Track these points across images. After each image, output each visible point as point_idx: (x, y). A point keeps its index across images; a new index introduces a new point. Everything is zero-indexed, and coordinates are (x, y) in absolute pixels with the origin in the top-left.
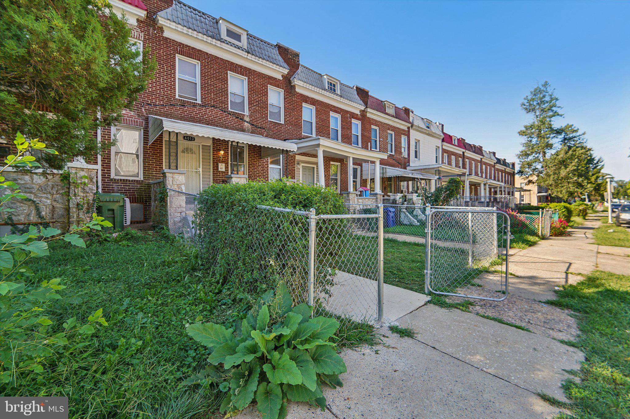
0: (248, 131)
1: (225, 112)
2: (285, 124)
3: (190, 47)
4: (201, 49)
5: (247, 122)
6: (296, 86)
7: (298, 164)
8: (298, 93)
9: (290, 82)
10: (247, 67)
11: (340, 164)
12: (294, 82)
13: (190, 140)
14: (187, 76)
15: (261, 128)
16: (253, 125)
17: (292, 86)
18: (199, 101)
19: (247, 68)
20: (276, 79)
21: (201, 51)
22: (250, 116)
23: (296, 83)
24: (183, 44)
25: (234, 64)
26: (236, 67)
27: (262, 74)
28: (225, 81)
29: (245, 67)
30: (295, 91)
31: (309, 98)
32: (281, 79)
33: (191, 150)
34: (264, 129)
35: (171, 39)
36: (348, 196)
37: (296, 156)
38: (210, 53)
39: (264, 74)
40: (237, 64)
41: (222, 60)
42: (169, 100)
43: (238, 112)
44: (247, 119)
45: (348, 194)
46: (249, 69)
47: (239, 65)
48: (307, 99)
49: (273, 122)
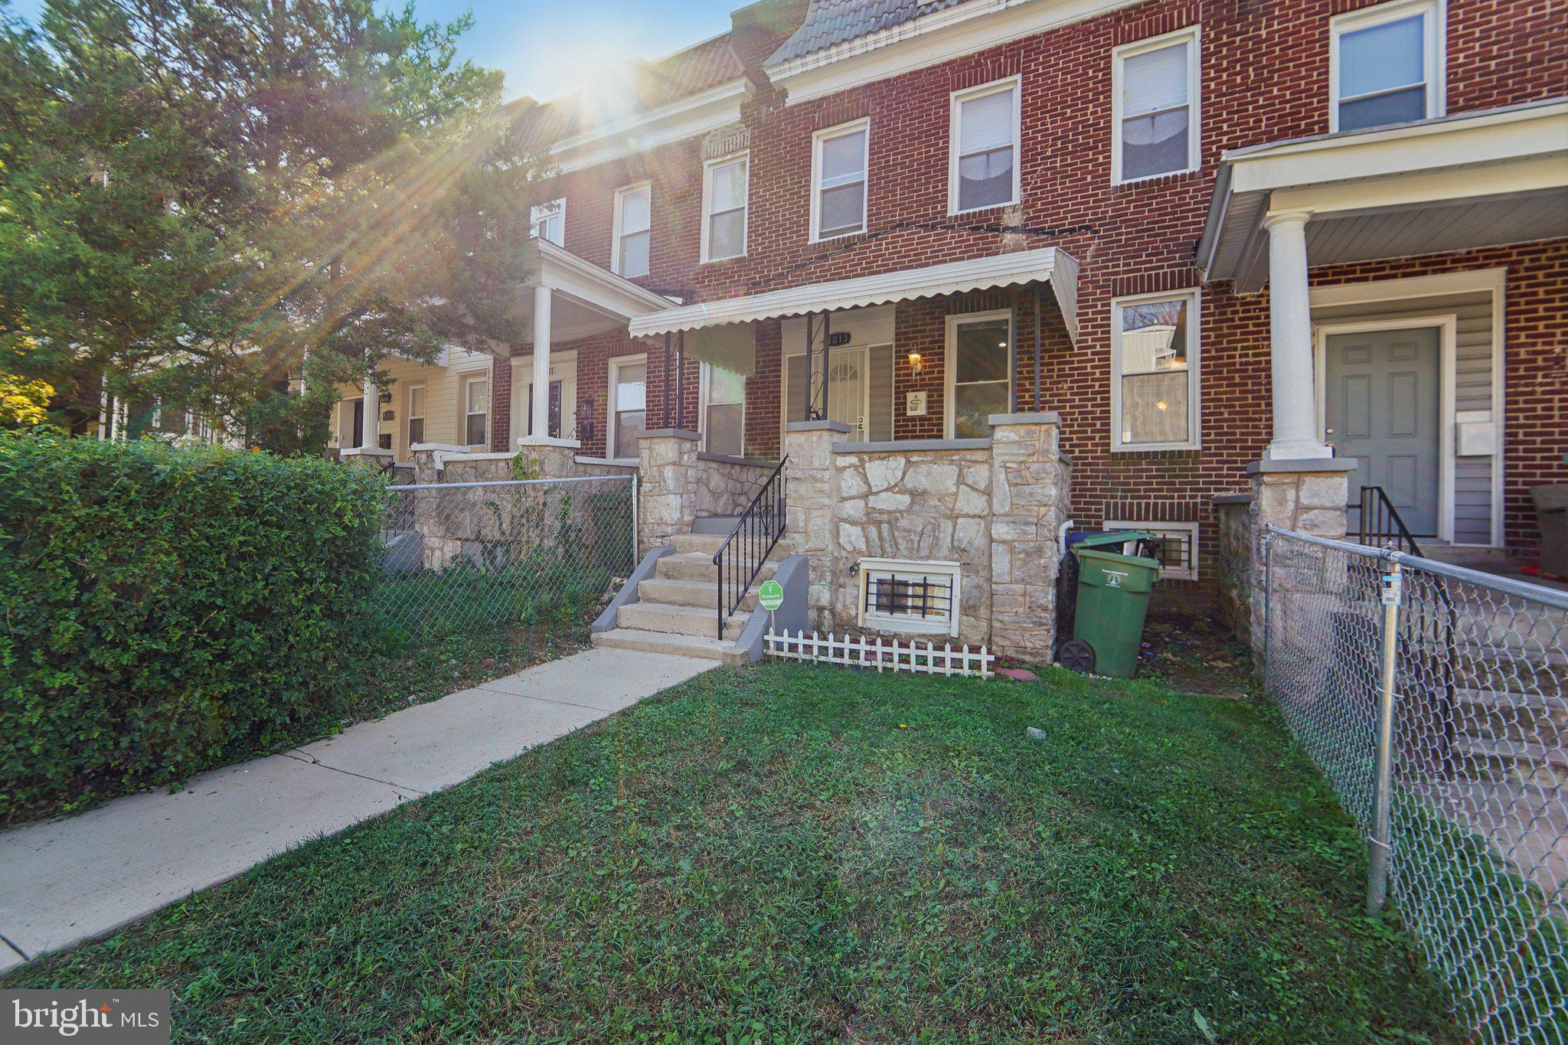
1: (934, 227)
3: (844, 93)
4: (870, 81)
5: (1014, 230)
10: (1019, 38)
13: (838, 343)
14: (843, 175)
15: (1071, 231)
16: (1036, 231)
18: (863, 229)
19: (1020, 42)
21: (872, 85)
22: (1026, 205)
24: (828, 99)
25: (974, 56)
26: (977, 64)
27: (1085, 22)
28: (939, 129)
29: (1014, 43)
33: (848, 369)
34: (1088, 228)
35: (801, 105)
38: (894, 75)
39: (1091, 21)
40: (982, 54)
41: (932, 70)
43: (977, 210)
44: (1014, 221)
46: (1028, 39)
47: (992, 50)
49: (1137, 185)
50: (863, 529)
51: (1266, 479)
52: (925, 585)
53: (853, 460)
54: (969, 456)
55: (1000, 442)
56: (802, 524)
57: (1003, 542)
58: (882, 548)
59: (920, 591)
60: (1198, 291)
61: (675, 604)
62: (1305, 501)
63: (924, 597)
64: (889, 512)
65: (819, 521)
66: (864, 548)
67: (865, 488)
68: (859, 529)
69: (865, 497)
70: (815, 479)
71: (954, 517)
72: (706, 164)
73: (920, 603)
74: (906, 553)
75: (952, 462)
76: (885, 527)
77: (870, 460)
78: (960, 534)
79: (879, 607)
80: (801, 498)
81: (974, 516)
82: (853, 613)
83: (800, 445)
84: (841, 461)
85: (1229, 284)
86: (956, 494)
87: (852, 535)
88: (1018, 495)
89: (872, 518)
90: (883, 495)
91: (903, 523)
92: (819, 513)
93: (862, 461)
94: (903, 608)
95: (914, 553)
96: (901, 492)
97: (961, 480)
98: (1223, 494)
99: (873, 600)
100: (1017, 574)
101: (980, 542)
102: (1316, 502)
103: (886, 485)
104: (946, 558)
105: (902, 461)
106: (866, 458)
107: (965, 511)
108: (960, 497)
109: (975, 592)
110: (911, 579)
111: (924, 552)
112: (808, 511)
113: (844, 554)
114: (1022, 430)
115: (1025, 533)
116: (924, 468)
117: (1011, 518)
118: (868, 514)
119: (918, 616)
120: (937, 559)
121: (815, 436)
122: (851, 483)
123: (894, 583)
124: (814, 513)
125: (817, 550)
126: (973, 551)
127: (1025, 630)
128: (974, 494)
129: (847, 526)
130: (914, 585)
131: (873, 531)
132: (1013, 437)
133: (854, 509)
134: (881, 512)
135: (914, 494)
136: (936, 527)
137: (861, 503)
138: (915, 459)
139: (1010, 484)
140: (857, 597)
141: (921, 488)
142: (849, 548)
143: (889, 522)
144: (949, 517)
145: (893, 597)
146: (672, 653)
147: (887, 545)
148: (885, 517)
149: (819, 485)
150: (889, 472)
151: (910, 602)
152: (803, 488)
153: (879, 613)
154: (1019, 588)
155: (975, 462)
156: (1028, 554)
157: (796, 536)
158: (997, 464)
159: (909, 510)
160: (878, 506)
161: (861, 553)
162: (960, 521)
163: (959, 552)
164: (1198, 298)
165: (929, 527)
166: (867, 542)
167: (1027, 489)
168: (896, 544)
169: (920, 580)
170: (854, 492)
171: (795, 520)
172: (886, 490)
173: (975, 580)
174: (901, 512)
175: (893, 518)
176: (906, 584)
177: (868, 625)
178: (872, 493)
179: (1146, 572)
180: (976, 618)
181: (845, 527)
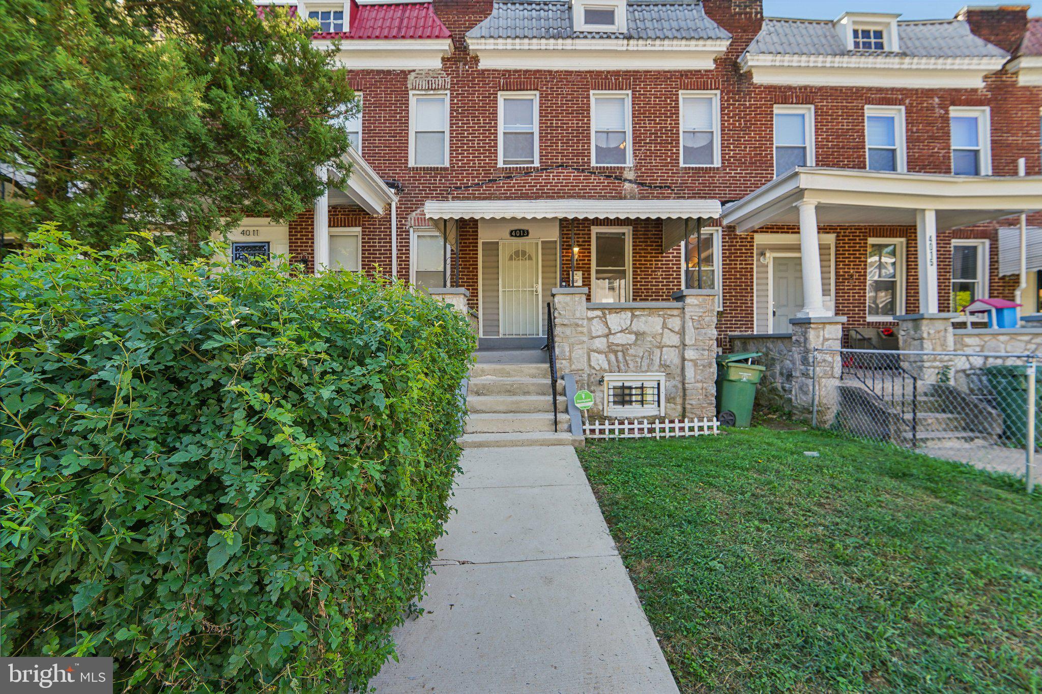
0: (633, 198)
1: (583, 171)
2: (724, 167)
3: (520, 71)
4: (540, 68)
5: (630, 181)
6: (753, 70)
7: (763, 254)
8: (760, 87)
9: (736, 66)
10: (629, 69)
11: (903, 240)
12: (746, 63)
13: (520, 236)
14: (518, 125)
15: (661, 187)
16: (642, 184)
17: (741, 75)
18: (537, 164)
19: (630, 72)
20: (700, 71)
21: (541, 71)
22: (637, 168)
23: (750, 63)
24: (509, 71)
25: (603, 72)
26: (606, 78)
27: (665, 72)
28: (585, 111)
29: (627, 71)
30: (752, 84)
31: (795, 88)
32: (712, 66)
33: (524, 253)
34: (669, 187)
35: (489, 70)
36: (917, 328)
37: (756, 236)
38: (556, 69)
39: (668, 72)
40: (608, 72)
41: (579, 73)
42: (487, 173)
43: (609, 165)
44: (630, 175)
45: (915, 320)
46: (634, 71)
47: (614, 72)
48: (784, 95)
49: (693, 168)
50: (606, 356)
51: (812, 326)
52: (642, 388)
53: (599, 313)
54: (669, 312)
55: (689, 305)
56: (568, 354)
57: (691, 360)
58: (618, 367)
59: (639, 391)
60: (720, 229)
61: (500, 412)
62: (827, 336)
63: (642, 395)
64: (623, 345)
65: (580, 352)
66: (607, 368)
67: (607, 331)
68: (604, 356)
69: (607, 336)
70: (577, 325)
71: (661, 347)
72: (411, 93)
73: (639, 398)
74: (634, 369)
75: (659, 316)
76: (620, 354)
77: (610, 313)
78: (665, 357)
79: (615, 403)
80: (567, 337)
81: (672, 347)
82: (601, 408)
83: (566, 303)
84: (591, 314)
85: (734, 227)
86: (662, 334)
87: (599, 361)
88: (698, 334)
89: (612, 349)
90: (619, 334)
91: (631, 351)
92: (580, 346)
93: (604, 314)
94: (630, 402)
95: (639, 369)
96: (630, 333)
97: (664, 326)
98: (733, 333)
99: (611, 399)
100: (699, 378)
101: (677, 361)
102: (830, 336)
103: (620, 329)
104: (657, 371)
105: (629, 314)
106: (607, 312)
107: (668, 343)
108: (665, 335)
109: (674, 390)
110: (634, 385)
111: (644, 368)
112: (572, 346)
113: (594, 372)
114: (701, 298)
115: (703, 355)
116: (643, 319)
117: (696, 347)
118: (608, 347)
119: (639, 406)
120: (652, 372)
121: (577, 298)
122: (598, 328)
123: (623, 388)
124: (577, 347)
125: (578, 370)
126: (672, 366)
127: (703, 408)
128: (672, 334)
129: (596, 354)
130: (636, 388)
131: (612, 357)
132: (696, 302)
133: (600, 344)
134: (617, 345)
135: (637, 334)
136: (651, 353)
137: (604, 340)
138: (637, 313)
139: (695, 328)
140: (603, 398)
141: (641, 331)
142: (598, 368)
143: (622, 351)
144: (658, 347)
145: (623, 396)
146: (531, 445)
147: (621, 365)
148: (620, 348)
149: (580, 329)
150: (622, 321)
151: (634, 398)
152: (568, 331)
153: (616, 407)
154: (699, 385)
155: (673, 315)
156: (704, 366)
157: (563, 361)
158: (687, 317)
159: (635, 344)
160: (615, 342)
161: (605, 371)
162: (664, 349)
163: (664, 366)
164: (720, 233)
165: (647, 354)
166: (609, 363)
167: (703, 331)
168: (627, 364)
169: (639, 385)
170: (600, 333)
171: (563, 352)
172: (620, 332)
173: (673, 382)
174: (630, 345)
175: (625, 349)
176: (630, 388)
177: (609, 414)
178: (611, 334)
179: (758, 372)
180: (675, 404)
181: (594, 355)
